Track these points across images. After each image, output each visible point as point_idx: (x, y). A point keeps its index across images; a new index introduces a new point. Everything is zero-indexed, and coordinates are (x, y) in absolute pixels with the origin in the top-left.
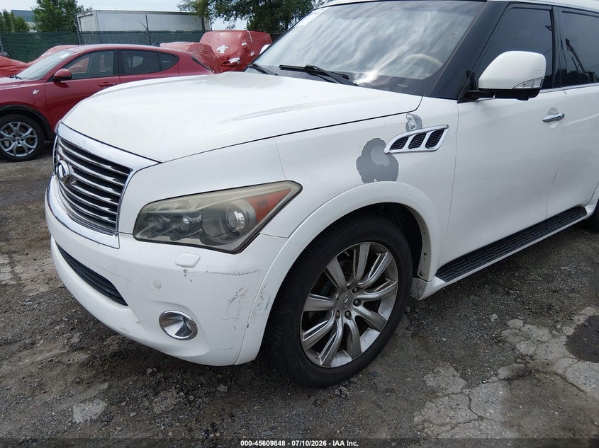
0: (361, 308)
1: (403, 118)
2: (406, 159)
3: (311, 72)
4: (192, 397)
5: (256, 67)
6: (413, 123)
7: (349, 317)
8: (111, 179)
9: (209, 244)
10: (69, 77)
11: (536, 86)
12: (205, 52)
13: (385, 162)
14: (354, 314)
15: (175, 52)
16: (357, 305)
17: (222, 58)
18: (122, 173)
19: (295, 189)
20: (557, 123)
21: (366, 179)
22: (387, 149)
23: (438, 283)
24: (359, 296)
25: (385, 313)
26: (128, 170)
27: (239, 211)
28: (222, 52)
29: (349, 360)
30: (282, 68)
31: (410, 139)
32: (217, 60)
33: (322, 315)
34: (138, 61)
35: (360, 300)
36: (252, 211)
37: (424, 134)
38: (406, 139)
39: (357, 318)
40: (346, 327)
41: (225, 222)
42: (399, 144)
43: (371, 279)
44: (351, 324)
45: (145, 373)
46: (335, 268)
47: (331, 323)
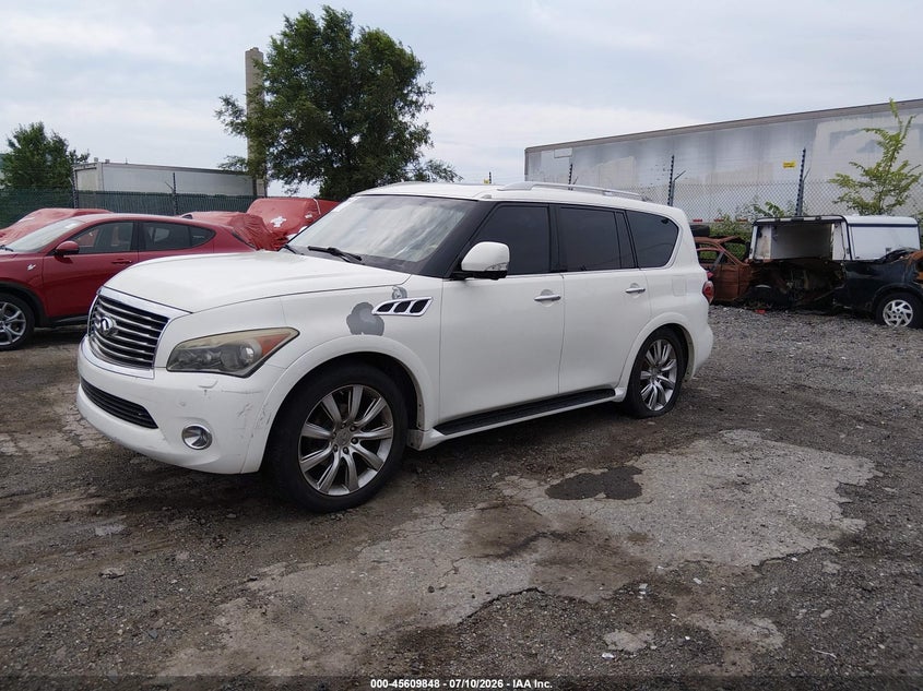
0: (358, 446)
1: (390, 290)
2: (391, 320)
3: (333, 252)
4: (203, 521)
5: (288, 247)
6: (398, 293)
7: (347, 453)
8: (149, 327)
9: (224, 371)
10: (75, 252)
11: (503, 269)
12: (253, 224)
13: (373, 321)
14: (352, 451)
15: (215, 227)
16: (355, 443)
17: (276, 233)
18: (160, 322)
19: (294, 334)
20: (553, 303)
21: (354, 331)
22: (374, 311)
23: (437, 436)
24: (356, 435)
25: (383, 455)
26: (165, 319)
27: (249, 347)
28: (278, 225)
29: (348, 492)
30: (311, 249)
31: (395, 305)
32: (270, 235)
33: (320, 444)
34: (162, 234)
35: (357, 439)
36: (258, 348)
37: (409, 303)
38: (392, 304)
39: (354, 454)
40: (343, 460)
41: (239, 354)
42: (386, 308)
43: (367, 418)
44: (349, 459)
45: (161, 509)
46: (330, 403)
47: (327, 451)
